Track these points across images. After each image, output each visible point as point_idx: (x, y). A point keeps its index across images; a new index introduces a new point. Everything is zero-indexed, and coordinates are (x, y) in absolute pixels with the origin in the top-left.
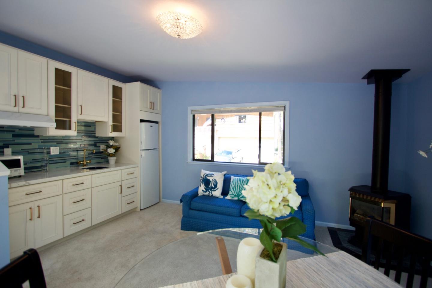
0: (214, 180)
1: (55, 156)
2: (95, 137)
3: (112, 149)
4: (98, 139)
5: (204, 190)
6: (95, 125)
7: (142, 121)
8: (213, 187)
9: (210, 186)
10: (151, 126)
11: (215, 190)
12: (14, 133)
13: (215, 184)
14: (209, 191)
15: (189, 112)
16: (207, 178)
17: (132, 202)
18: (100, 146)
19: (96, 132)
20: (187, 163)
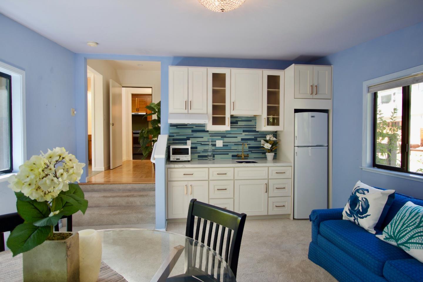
0: (364, 199)
1: (219, 148)
2: (255, 131)
3: (269, 144)
4: (259, 134)
5: (349, 212)
6: (256, 120)
7: (296, 111)
8: (361, 211)
9: (356, 209)
10: (312, 117)
11: (362, 218)
12: (192, 129)
13: (365, 206)
14: (354, 217)
15: (365, 89)
16: (358, 194)
17: (283, 206)
18: (261, 141)
19: (257, 127)
20: (362, 169)
